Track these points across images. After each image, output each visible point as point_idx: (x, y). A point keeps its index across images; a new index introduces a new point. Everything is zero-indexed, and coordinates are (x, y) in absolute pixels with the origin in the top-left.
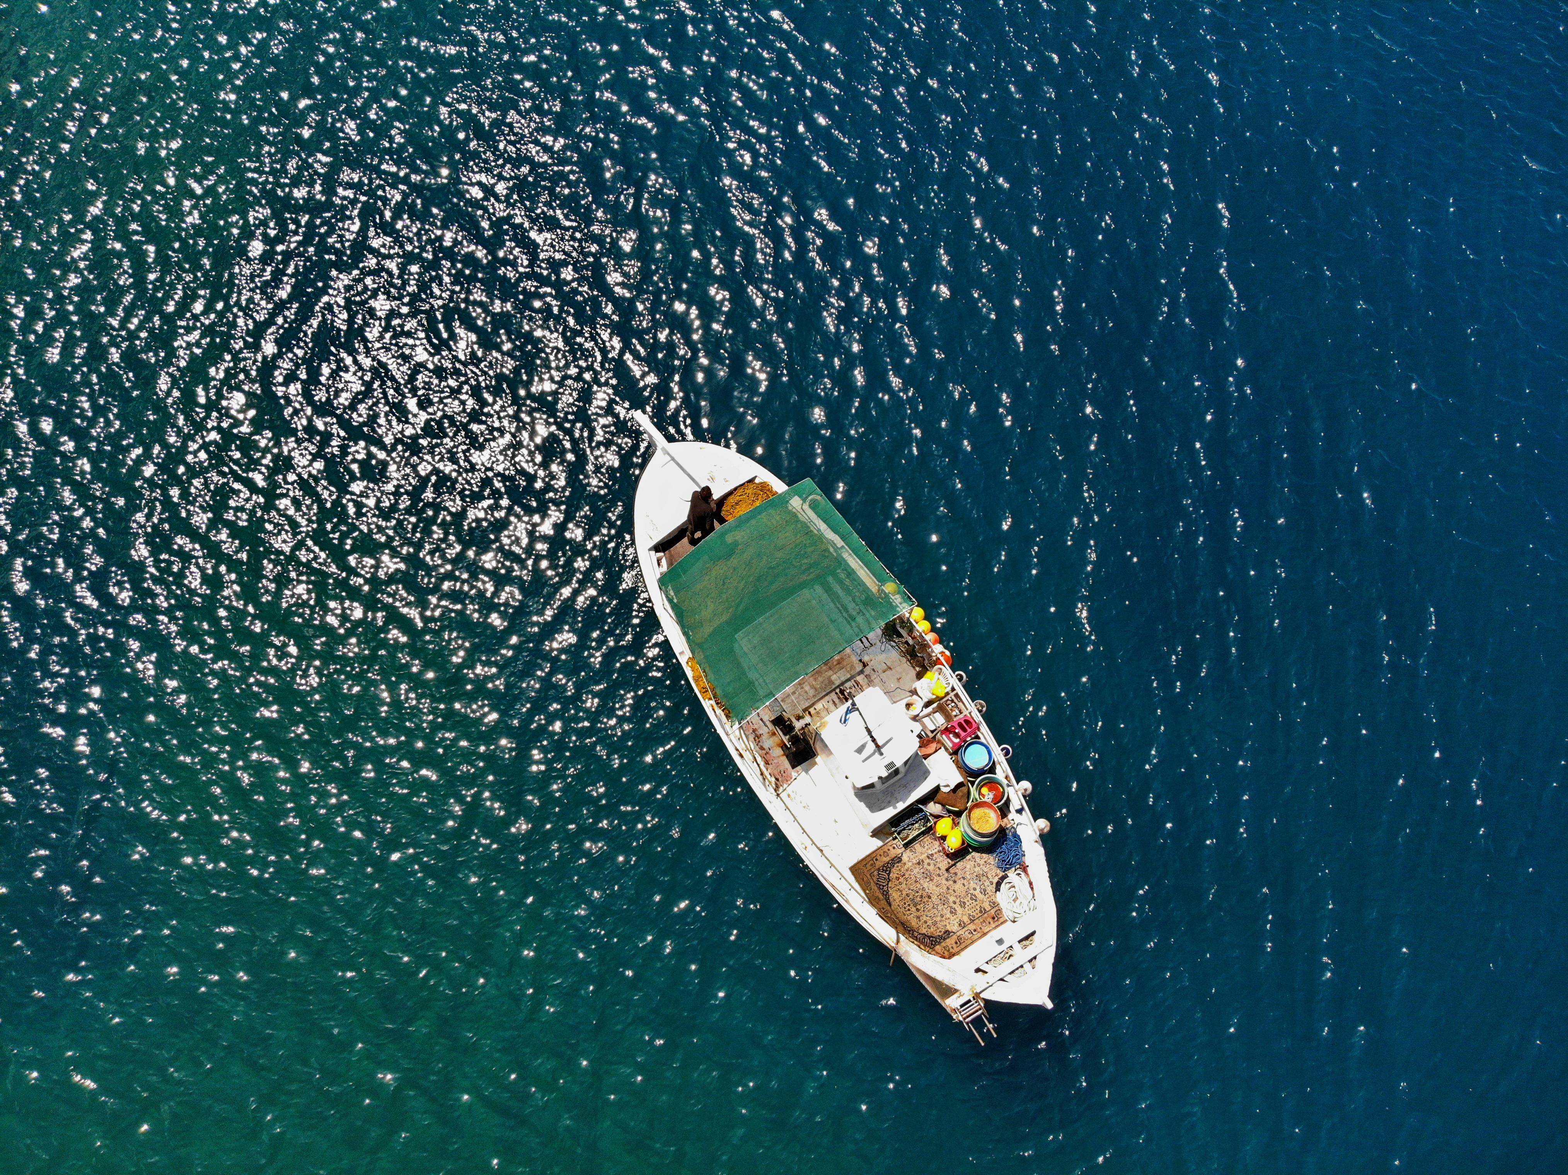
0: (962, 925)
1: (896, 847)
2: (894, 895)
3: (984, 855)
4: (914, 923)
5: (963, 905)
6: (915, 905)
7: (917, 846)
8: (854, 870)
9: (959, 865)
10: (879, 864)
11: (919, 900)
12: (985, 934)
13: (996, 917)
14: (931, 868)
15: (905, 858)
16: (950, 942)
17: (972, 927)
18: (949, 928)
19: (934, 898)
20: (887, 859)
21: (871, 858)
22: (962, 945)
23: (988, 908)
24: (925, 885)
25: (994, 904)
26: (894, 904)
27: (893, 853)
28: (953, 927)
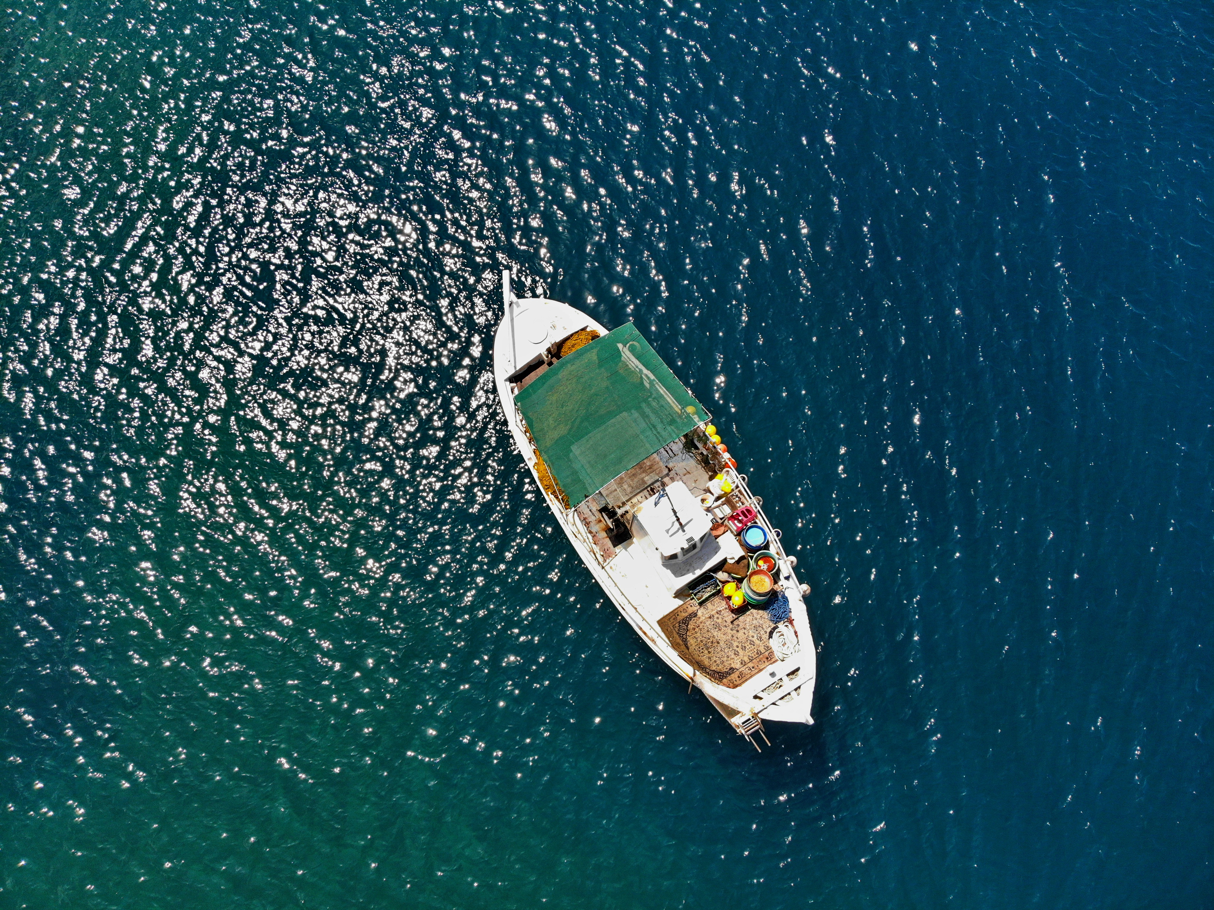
0: (743, 663)
1: (693, 605)
2: (691, 641)
3: (760, 612)
4: (706, 662)
5: (744, 648)
6: (707, 649)
7: (709, 604)
8: (661, 623)
9: (741, 618)
10: (679, 618)
11: (710, 645)
12: (761, 670)
13: (770, 658)
14: (720, 621)
15: (700, 613)
16: (734, 676)
17: (751, 665)
18: (733, 666)
19: (722, 643)
20: (685, 615)
21: (674, 614)
22: (743, 678)
23: (763, 651)
24: (715, 634)
25: (768, 648)
26: (691, 649)
27: (691, 610)
28: (737, 665)
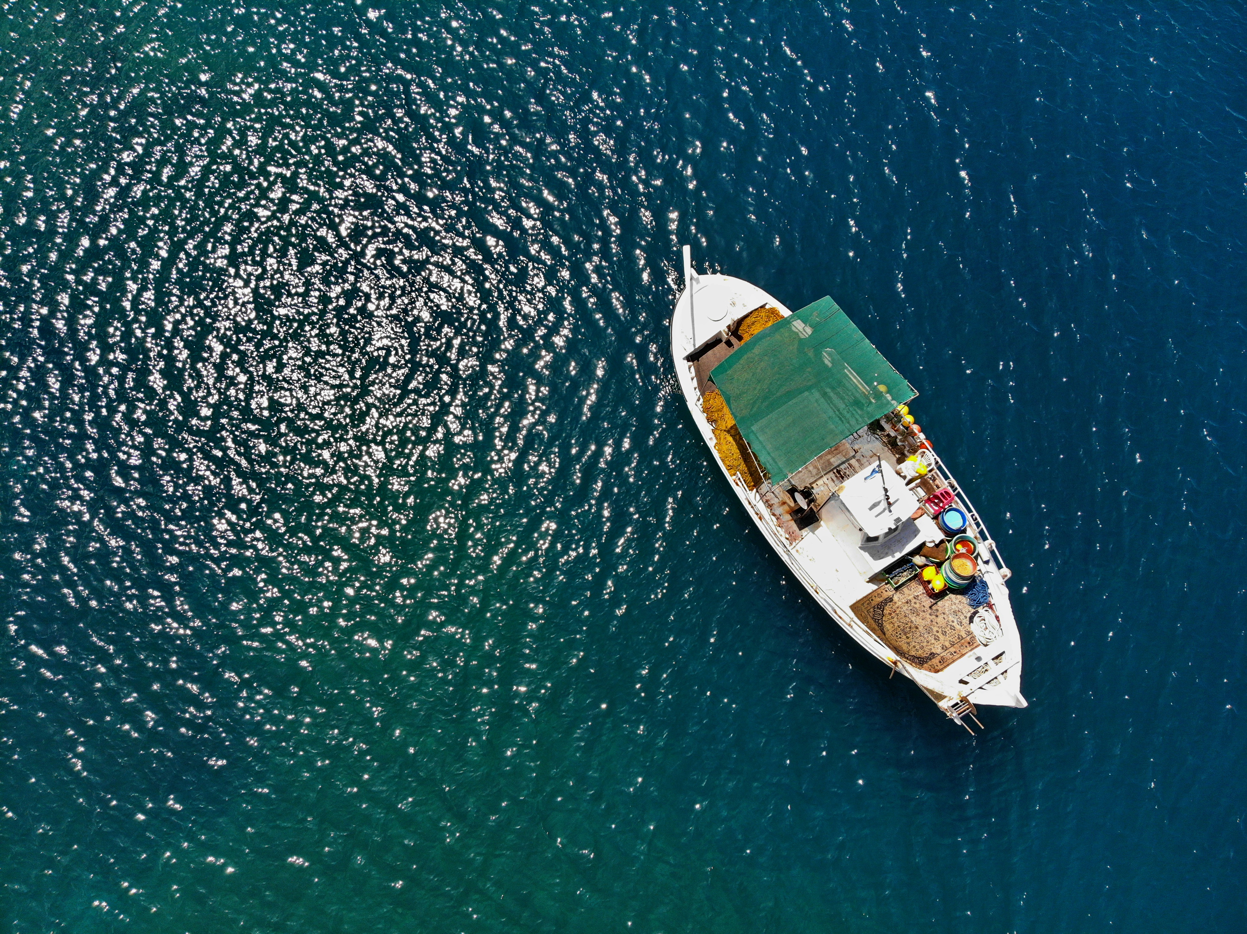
0: (944, 648)
1: (888, 590)
2: (888, 627)
3: (959, 596)
4: (905, 647)
5: (944, 633)
6: (905, 634)
7: (905, 589)
8: (855, 608)
9: (940, 603)
10: (874, 603)
11: (909, 630)
12: (963, 655)
13: (972, 643)
14: (917, 606)
15: (896, 598)
16: (935, 661)
17: (952, 650)
18: (933, 651)
19: (921, 628)
20: (880, 599)
21: (868, 599)
22: (945, 663)
23: (964, 636)
24: (913, 619)
25: (969, 633)
26: (888, 634)
27: (886, 595)
28: (938, 650)
